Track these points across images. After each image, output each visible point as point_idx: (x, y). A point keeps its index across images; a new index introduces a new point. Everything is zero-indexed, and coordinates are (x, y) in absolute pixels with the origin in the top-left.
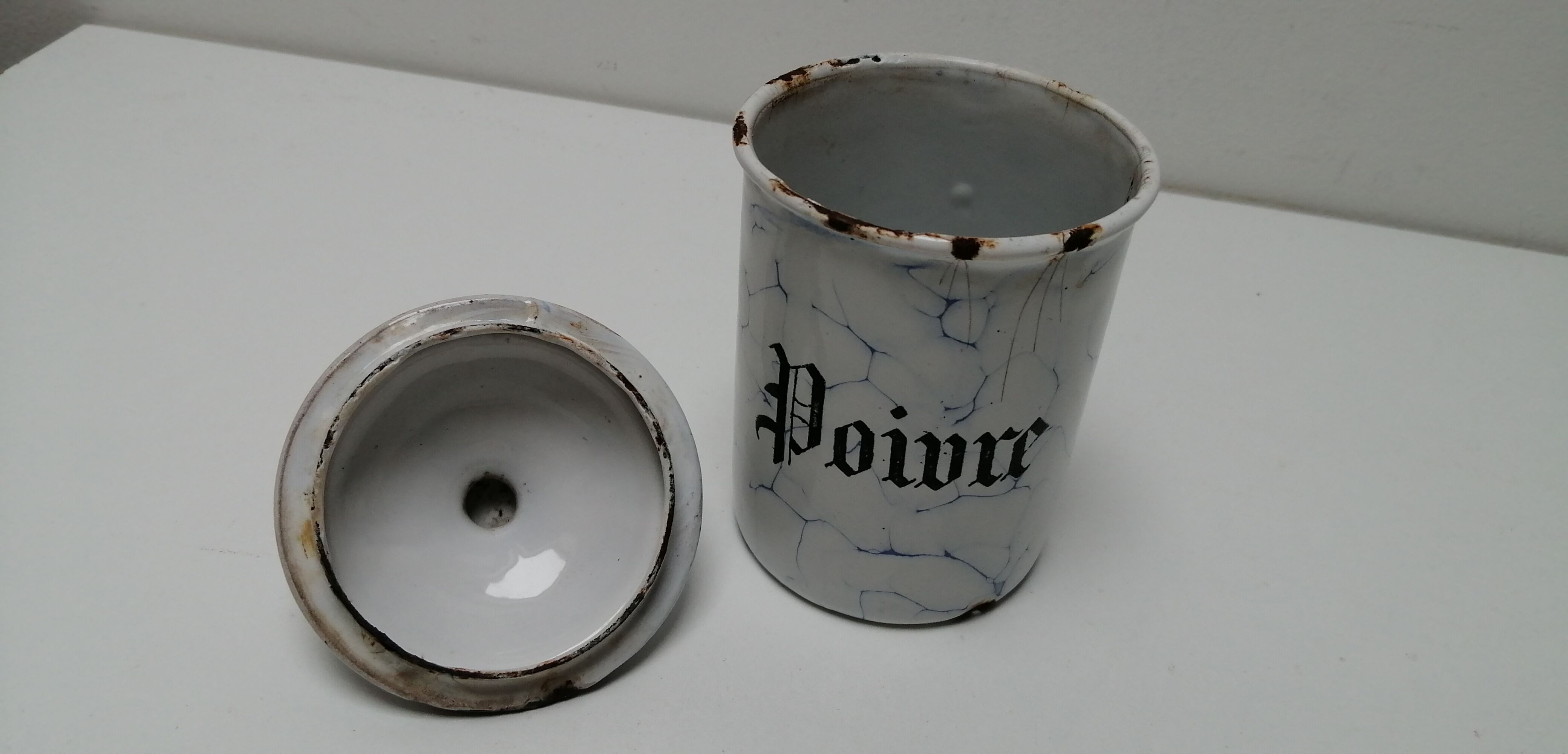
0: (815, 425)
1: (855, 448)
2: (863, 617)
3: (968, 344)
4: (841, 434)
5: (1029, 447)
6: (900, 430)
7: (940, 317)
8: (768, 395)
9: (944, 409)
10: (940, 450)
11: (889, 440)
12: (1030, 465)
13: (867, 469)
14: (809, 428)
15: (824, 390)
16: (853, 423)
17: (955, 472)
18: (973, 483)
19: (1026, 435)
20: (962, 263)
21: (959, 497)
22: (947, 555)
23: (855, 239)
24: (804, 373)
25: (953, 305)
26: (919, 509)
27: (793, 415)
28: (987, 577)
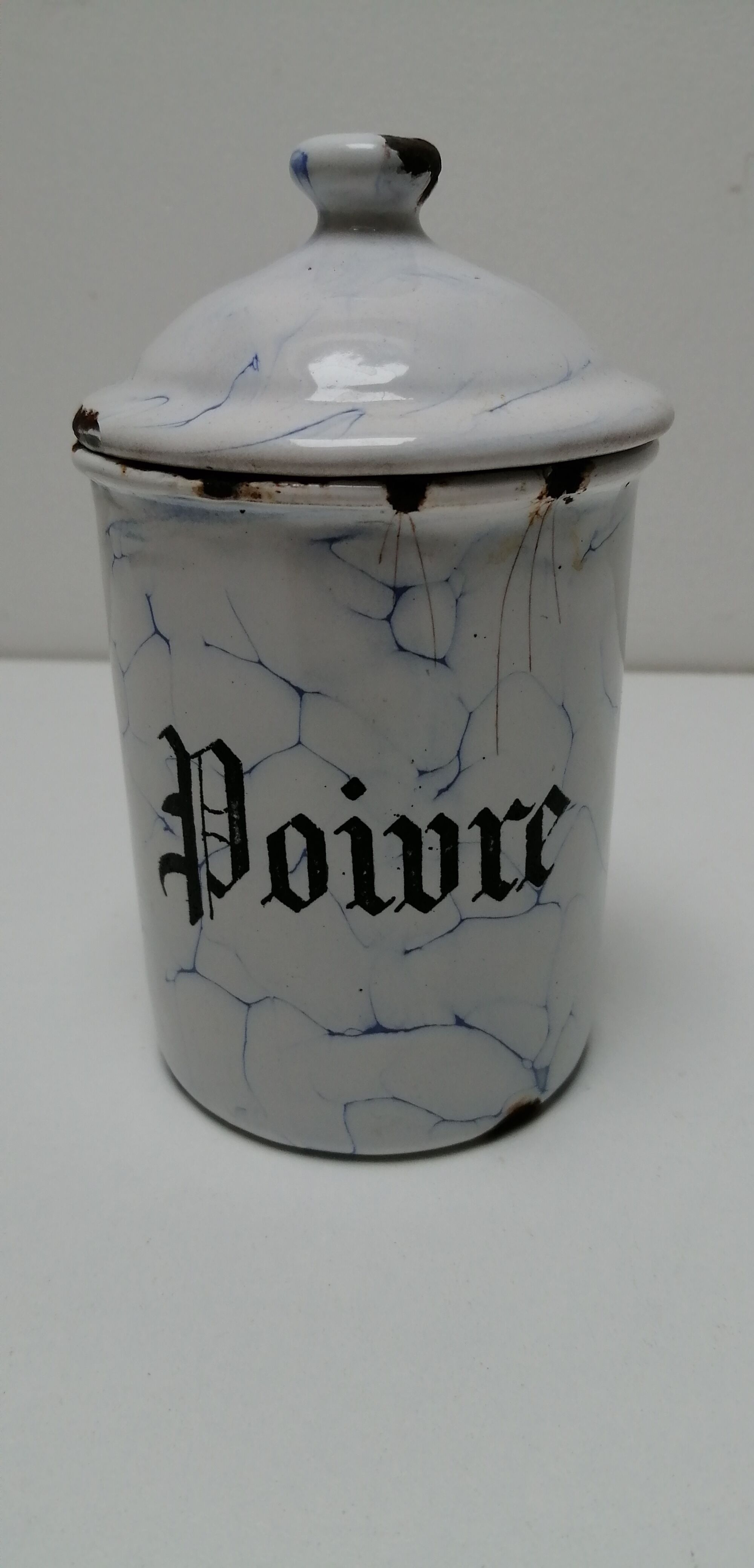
0: (238, 840)
1: (299, 862)
2: (355, 1150)
3: (435, 660)
4: (276, 842)
5: (548, 835)
6: (360, 817)
7: (388, 619)
8: (168, 816)
9: (417, 774)
10: (421, 843)
11: (346, 837)
12: (553, 865)
13: (322, 894)
14: (229, 847)
15: (243, 777)
16: (290, 821)
17: (449, 881)
18: (478, 896)
19: (540, 813)
20: (405, 517)
21: (462, 921)
22: (460, 1022)
23: (248, 509)
24: (210, 758)
25: (404, 594)
26: (408, 949)
27: (205, 834)
28: (521, 1058)
